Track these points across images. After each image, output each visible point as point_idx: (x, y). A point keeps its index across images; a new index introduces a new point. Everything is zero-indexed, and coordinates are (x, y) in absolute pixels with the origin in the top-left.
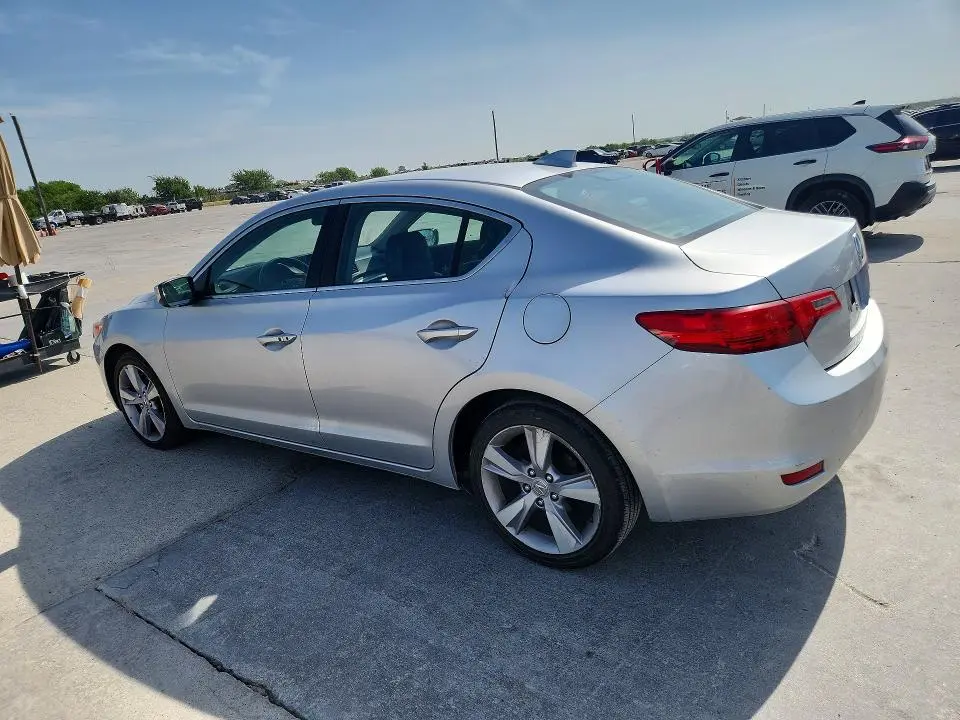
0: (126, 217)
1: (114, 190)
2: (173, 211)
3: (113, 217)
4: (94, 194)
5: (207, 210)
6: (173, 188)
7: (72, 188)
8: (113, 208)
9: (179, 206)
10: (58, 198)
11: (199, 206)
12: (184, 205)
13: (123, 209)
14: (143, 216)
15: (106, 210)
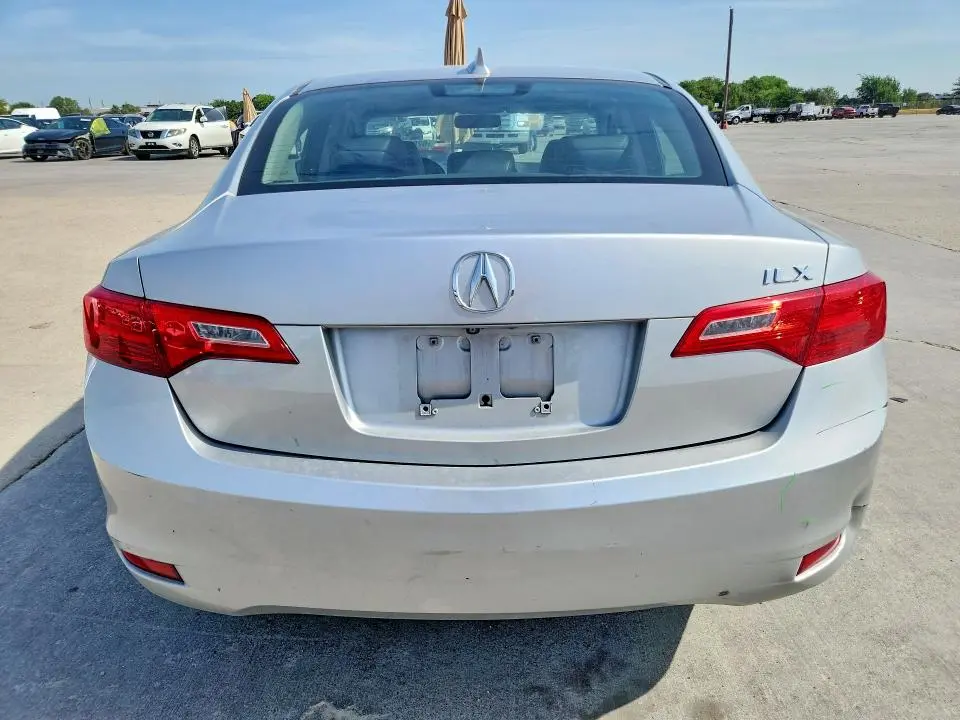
0: (808, 118)
1: (815, 88)
2: (861, 115)
3: (796, 116)
4: (795, 91)
5: (901, 118)
6: (880, 89)
7: (779, 83)
8: (800, 107)
9: (870, 111)
10: (762, 94)
11: (894, 112)
12: (876, 110)
13: (811, 109)
14: (827, 118)
15: (793, 108)
